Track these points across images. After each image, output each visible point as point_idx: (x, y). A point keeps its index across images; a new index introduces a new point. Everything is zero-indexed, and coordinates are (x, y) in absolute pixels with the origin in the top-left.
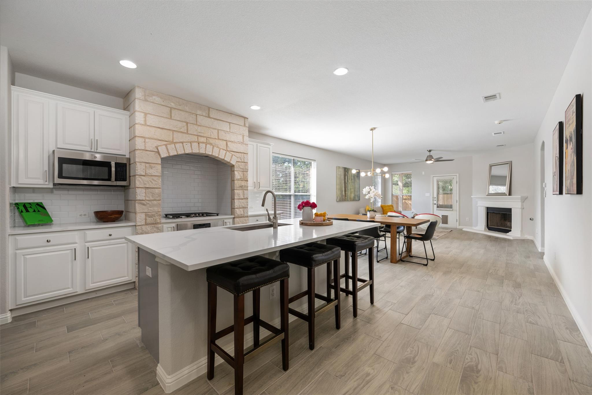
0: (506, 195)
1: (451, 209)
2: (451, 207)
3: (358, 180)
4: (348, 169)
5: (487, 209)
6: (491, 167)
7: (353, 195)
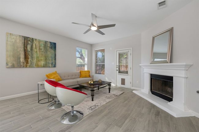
0: (168, 63)
1: (127, 74)
2: (127, 72)
3: (53, 51)
4: (33, 39)
5: (151, 75)
6: (153, 38)
7: (42, 63)
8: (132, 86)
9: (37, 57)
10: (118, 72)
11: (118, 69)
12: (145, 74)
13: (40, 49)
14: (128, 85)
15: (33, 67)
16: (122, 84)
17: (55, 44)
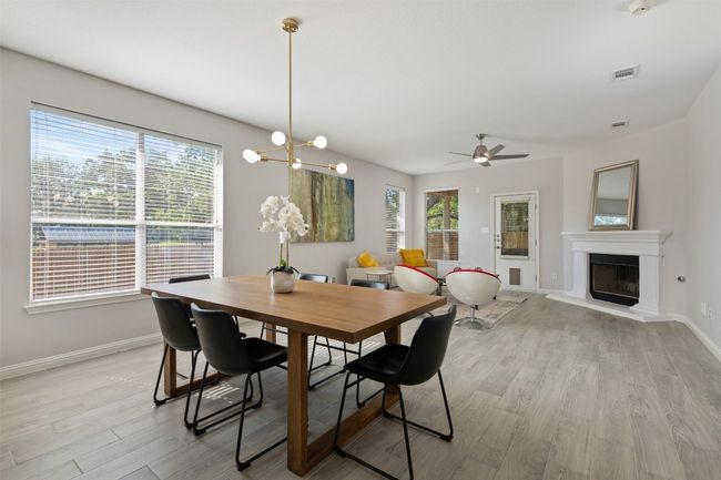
1: (526, 257)
2: (525, 252)
3: (349, 201)
4: (322, 175)
5: (592, 256)
6: (596, 174)
7: (335, 231)
8: (540, 287)
9: (329, 218)
10: (499, 251)
11: (499, 244)
12: (576, 254)
13: (332, 198)
14: (528, 283)
15: (322, 241)
16: (511, 283)
17: (352, 182)
